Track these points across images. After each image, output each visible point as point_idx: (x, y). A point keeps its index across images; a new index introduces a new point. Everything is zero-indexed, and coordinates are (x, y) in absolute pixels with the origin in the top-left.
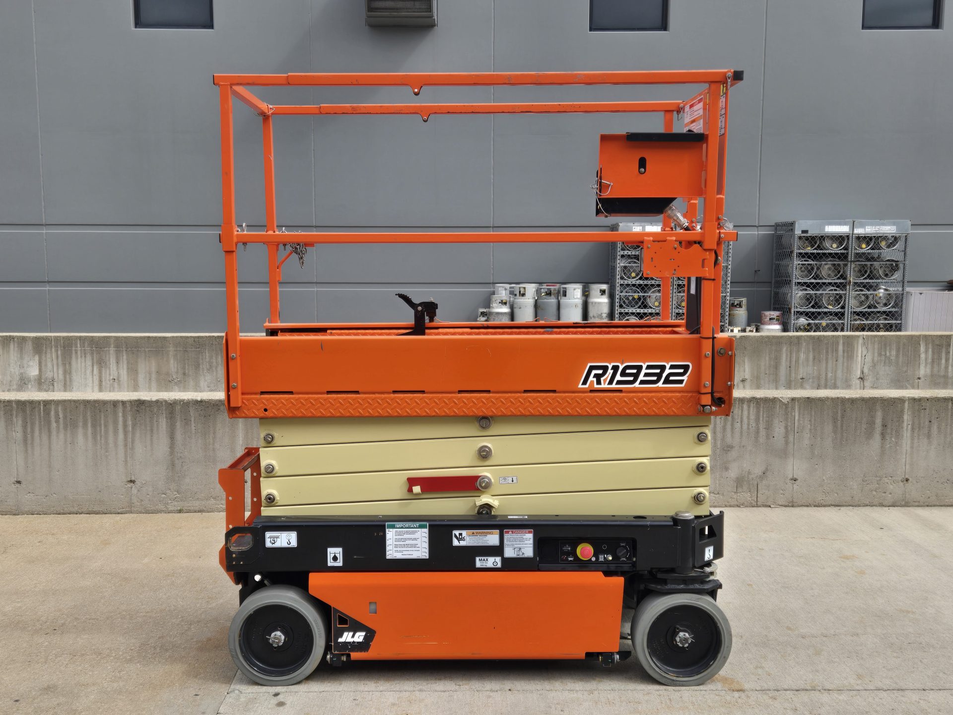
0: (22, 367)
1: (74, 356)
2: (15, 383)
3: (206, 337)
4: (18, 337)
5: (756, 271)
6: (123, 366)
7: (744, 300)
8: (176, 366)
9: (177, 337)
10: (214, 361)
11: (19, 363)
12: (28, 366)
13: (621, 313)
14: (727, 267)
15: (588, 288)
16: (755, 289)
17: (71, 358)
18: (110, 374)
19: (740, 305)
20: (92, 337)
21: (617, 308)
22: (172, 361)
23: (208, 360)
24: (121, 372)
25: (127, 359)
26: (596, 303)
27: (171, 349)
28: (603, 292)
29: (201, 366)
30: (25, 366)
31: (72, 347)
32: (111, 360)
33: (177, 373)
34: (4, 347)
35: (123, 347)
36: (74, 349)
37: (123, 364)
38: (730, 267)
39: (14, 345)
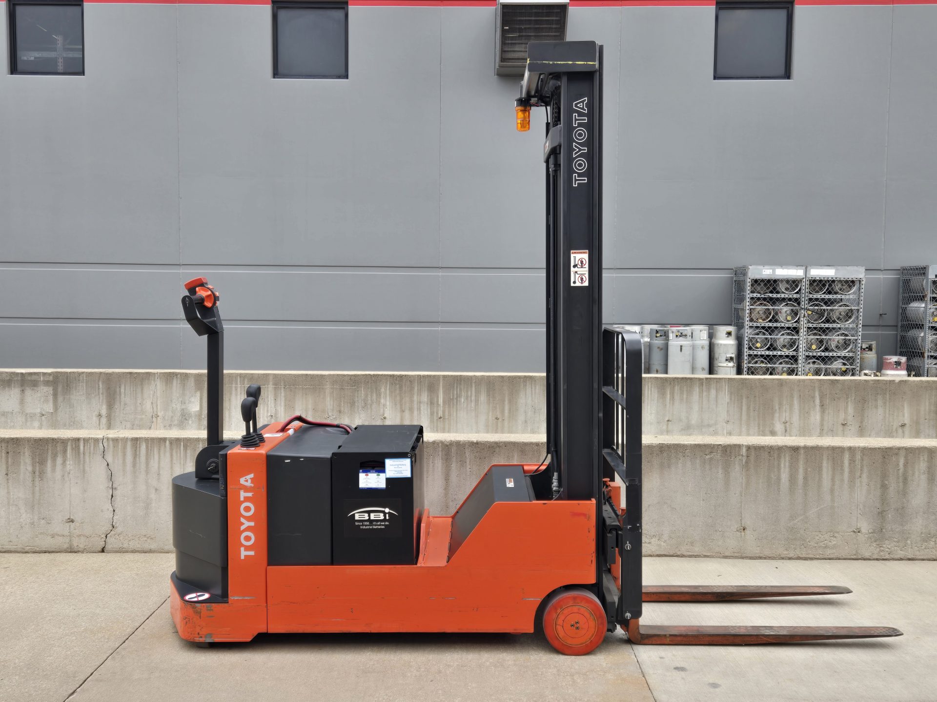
0: (183, 403)
1: (234, 392)
2: (176, 418)
3: (363, 375)
4: (181, 374)
5: (881, 315)
6: (281, 403)
7: (874, 343)
8: (332, 403)
9: (334, 375)
10: (369, 399)
11: (180, 399)
12: (190, 402)
13: (750, 355)
14: (858, 310)
15: (713, 329)
16: (880, 332)
17: (231, 394)
18: (268, 411)
19: (870, 348)
20: (252, 374)
21: (746, 350)
22: (328, 399)
23: (363, 397)
24: (279, 408)
25: (285, 397)
26: (721, 345)
27: (328, 387)
28: (729, 334)
29: (356, 404)
30: (187, 402)
31: (232, 384)
32: (270, 396)
33: (333, 410)
34: (167, 383)
35: (282, 384)
36: (234, 385)
37: (280, 400)
38: (861, 310)
39: (177, 381)
